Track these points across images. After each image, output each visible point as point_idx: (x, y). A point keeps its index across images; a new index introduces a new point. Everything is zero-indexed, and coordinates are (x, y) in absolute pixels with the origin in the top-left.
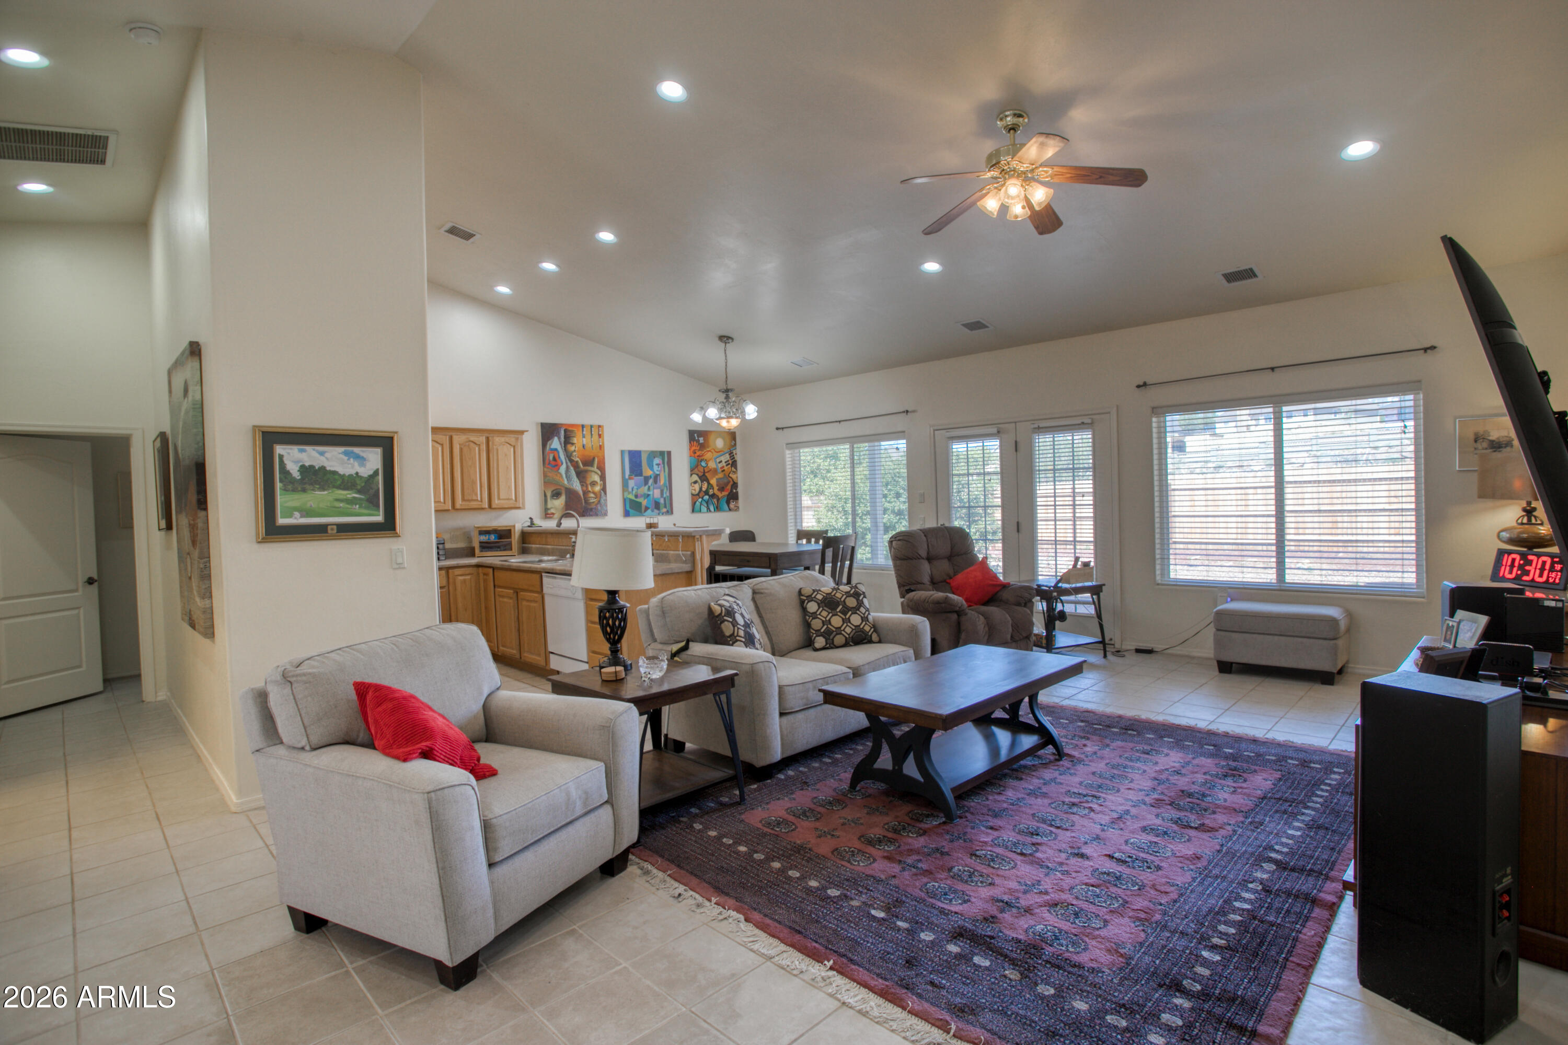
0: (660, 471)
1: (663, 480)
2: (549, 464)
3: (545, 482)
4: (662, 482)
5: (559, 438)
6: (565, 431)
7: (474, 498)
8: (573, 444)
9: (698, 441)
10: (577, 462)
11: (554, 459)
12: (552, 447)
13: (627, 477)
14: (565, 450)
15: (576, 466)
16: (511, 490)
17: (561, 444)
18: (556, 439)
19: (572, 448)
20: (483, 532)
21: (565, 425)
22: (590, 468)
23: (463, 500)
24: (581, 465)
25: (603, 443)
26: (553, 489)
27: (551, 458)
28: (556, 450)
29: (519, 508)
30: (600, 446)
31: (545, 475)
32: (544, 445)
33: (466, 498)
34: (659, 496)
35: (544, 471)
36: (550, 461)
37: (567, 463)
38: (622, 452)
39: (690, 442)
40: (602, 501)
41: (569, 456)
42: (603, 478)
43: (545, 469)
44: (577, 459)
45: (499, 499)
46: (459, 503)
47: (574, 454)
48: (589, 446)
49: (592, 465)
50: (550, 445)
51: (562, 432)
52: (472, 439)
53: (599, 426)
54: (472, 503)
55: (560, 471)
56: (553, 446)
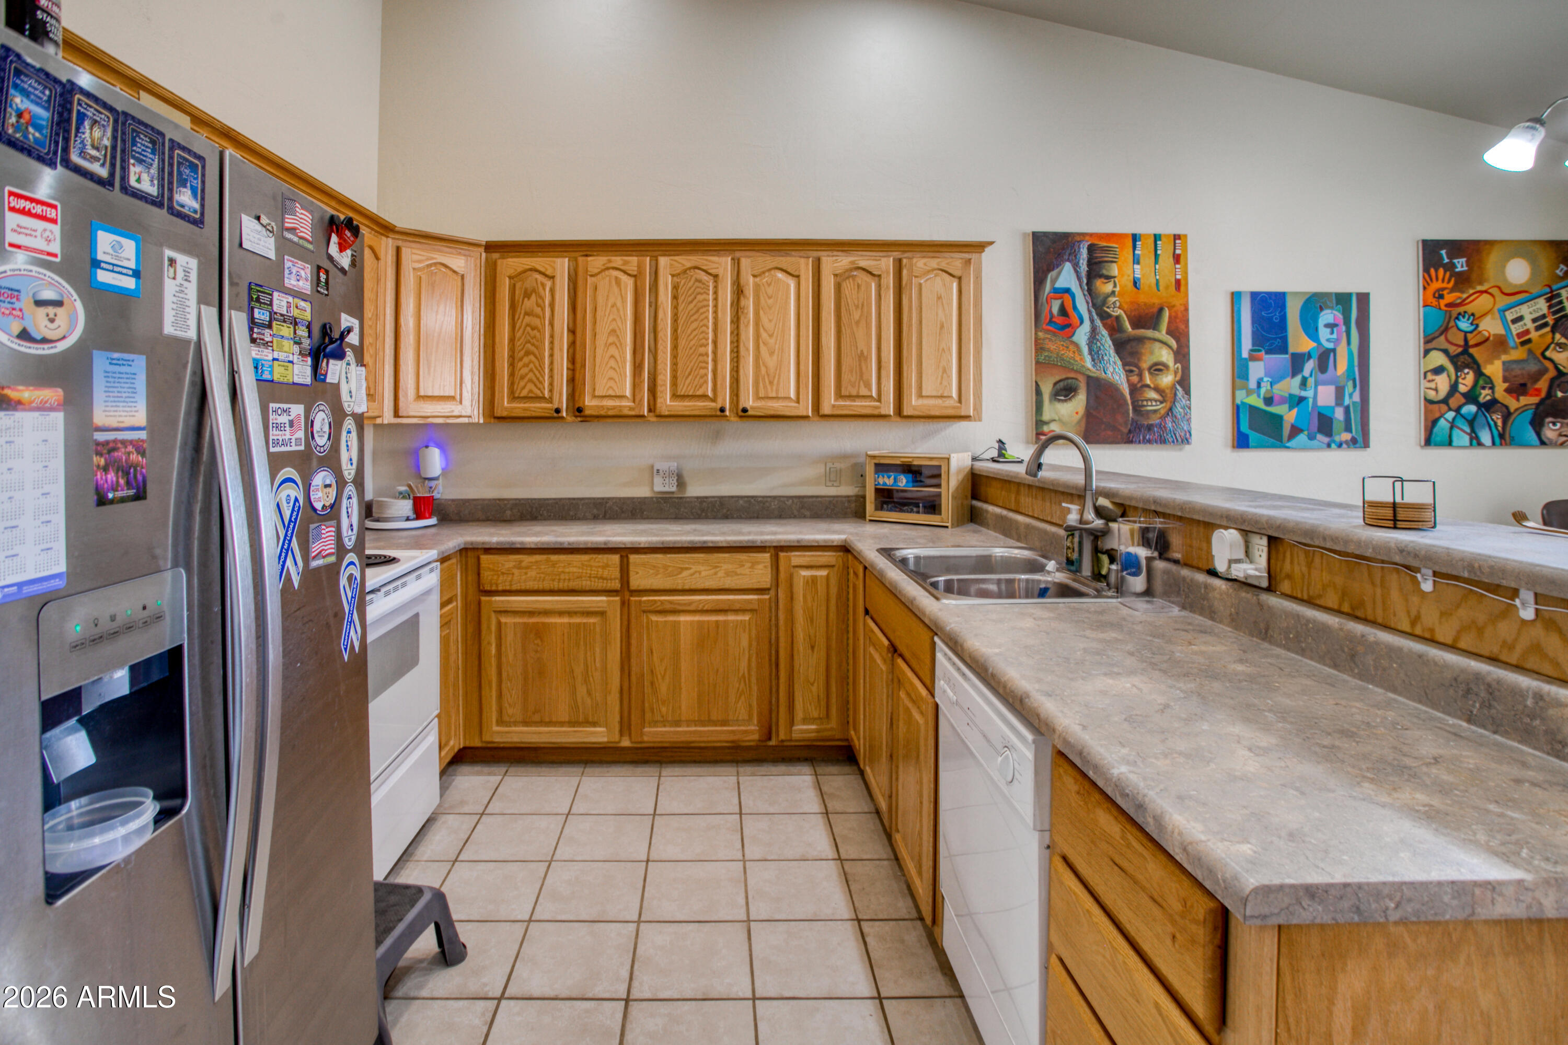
0: (1337, 341)
1: (1342, 365)
2: (1051, 321)
3: (1037, 363)
4: (1342, 367)
5: (1076, 266)
6: (1091, 249)
7: (864, 392)
8: (1108, 278)
9: (1450, 267)
10: (1118, 318)
11: (1063, 311)
12: (1058, 285)
13: (1245, 354)
14: (1090, 290)
15: (1114, 327)
16: (950, 377)
17: (1079, 278)
18: (1068, 267)
19: (1108, 288)
20: (881, 468)
21: (1091, 235)
22: (1149, 333)
23: (839, 395)
24: (1127, 325)
25: (1185, 273)
26: (1058, 378)
27: (1055, 310)
28: (1067, 291)
29: (967, 418)
30: (1178, 282)
31: (1039, 347)
32: (1039, 281)
33: (844, 392)
34: (1331, 402)
35: (1036, 340)
36: (1052, 316)
37: (1092, 321)
38: (1235, 297)
39: (1426, 270)
40: (1178, 410)
41: (1099, 306)
42: (1182, 355)
43: (1041, 334)
44: (1119, 312)
45: (920, 396)
46: (829, 402)
47: (1112, 299)
48: (1148, 281)
49: (1155, 326)
50: (1054, 281)
51: (1084, 253)
52: (863, 264)
53: (1177, 237)
54: (858, 403)
55: (1075, 338)
56: (1061, 283)
